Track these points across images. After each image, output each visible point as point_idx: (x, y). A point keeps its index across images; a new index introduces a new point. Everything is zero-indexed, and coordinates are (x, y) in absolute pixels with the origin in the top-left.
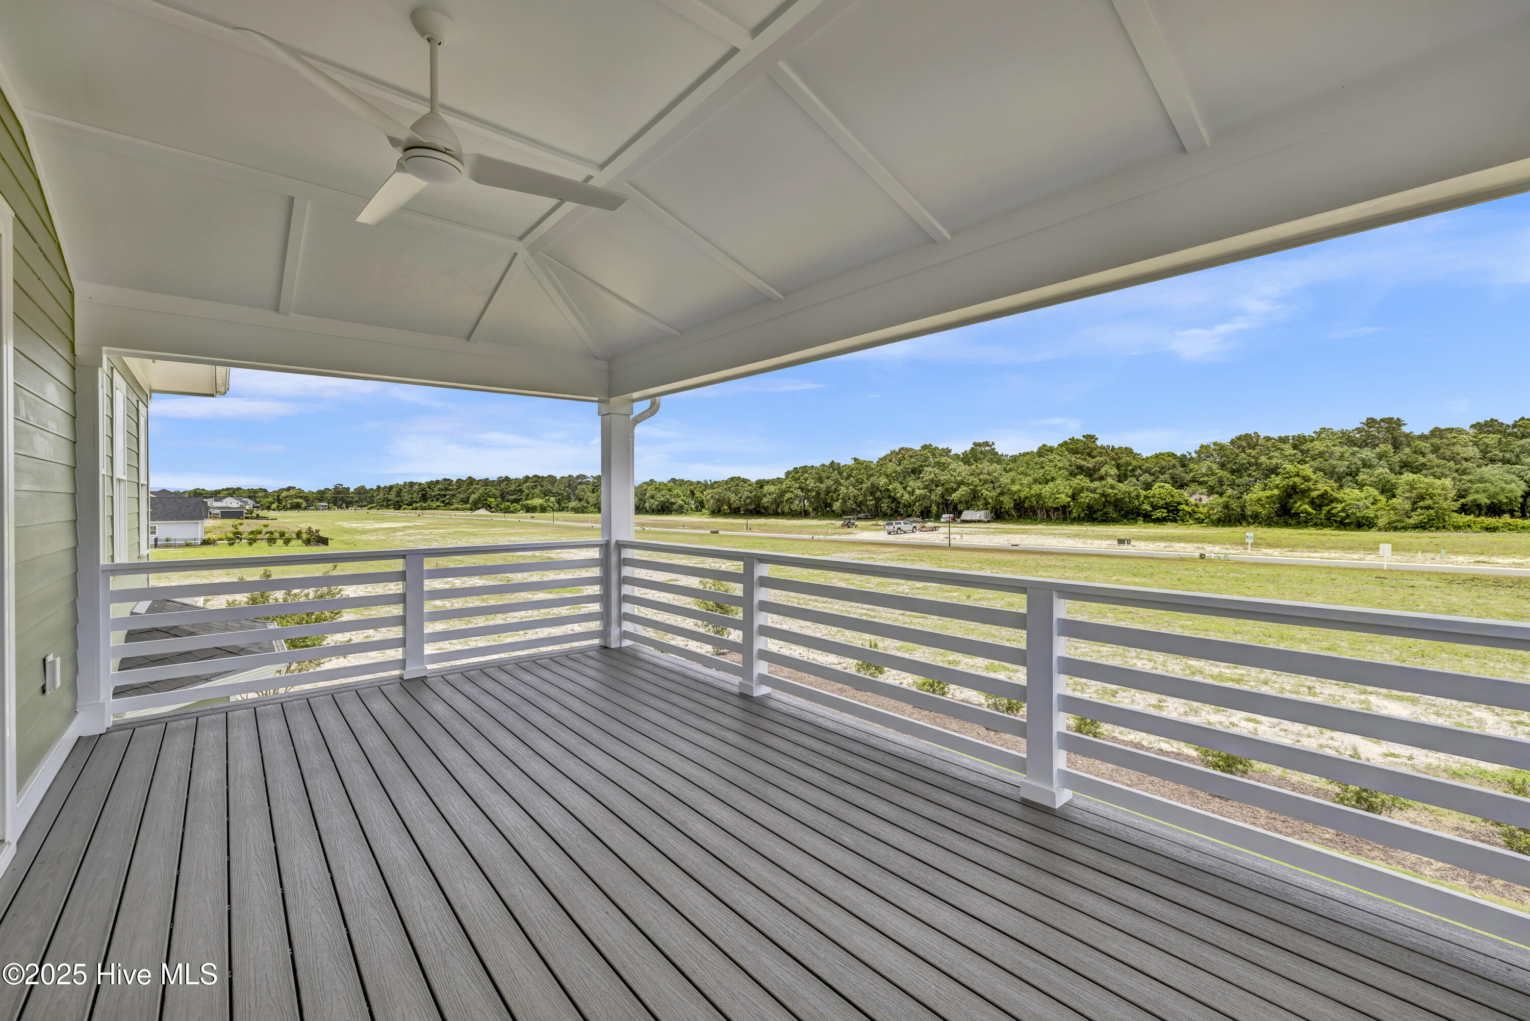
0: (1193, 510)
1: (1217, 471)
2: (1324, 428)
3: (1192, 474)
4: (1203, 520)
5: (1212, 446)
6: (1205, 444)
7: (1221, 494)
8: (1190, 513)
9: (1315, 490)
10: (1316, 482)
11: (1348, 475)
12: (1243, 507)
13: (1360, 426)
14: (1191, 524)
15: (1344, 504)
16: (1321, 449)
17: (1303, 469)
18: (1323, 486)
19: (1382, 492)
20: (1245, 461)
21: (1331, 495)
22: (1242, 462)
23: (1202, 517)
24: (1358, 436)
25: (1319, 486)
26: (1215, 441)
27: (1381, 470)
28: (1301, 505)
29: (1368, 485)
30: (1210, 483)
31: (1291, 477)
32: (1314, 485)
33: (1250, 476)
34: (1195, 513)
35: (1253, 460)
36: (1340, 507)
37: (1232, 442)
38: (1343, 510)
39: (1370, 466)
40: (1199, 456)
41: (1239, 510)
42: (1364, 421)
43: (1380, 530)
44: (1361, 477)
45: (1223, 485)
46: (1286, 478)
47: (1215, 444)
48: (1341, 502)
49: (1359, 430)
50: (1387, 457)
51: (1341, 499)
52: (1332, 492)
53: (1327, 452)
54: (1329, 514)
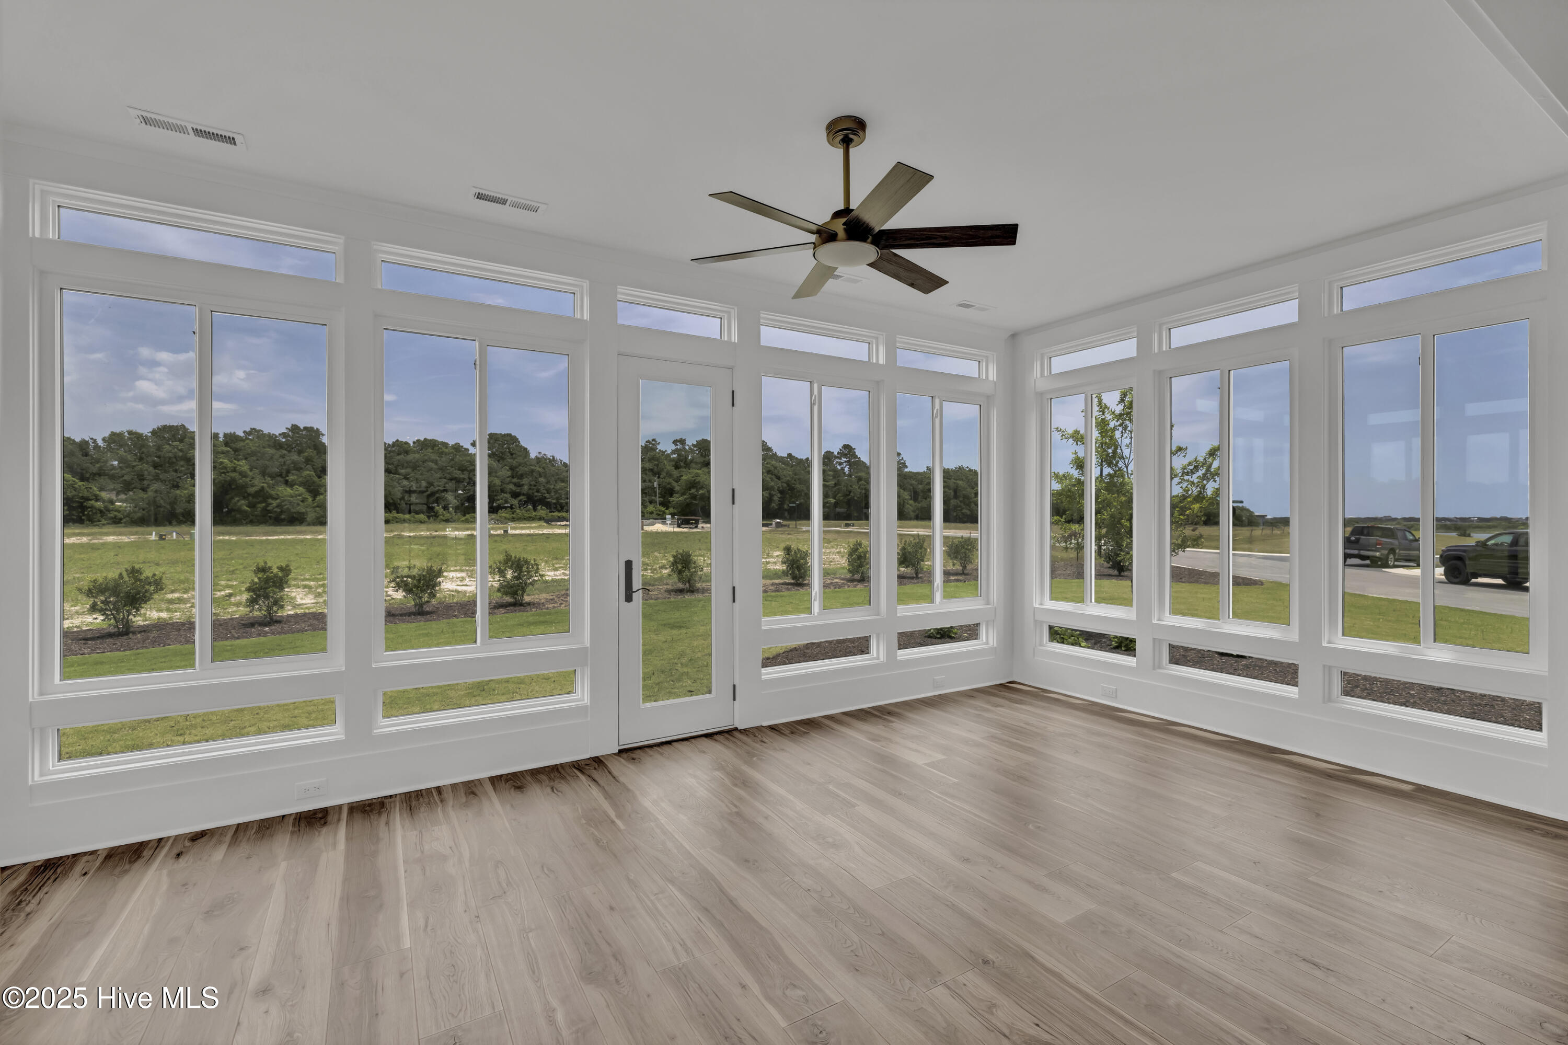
0: (106, 507)
1: (135, 464)
2: (254, 429)
3: (98, 465)
4: (121, 519)
5: (126, 434)
6: (117, 431)
7: (144, 490)
8: (101, 511)
9: (253, 486)
10: (253, 478)
11: (278, 476)
12: (173, 503)
13: (285, 431)
14: (104, 525)
15: (278, 501)
16: (253, 448)
17: (240, 465)
18: (259, 483)
19: (310, 491)
20: (170, 455)
21: (267, 492)
22: (167, 455)
23: (119, 515)
24: (284, 440)
25: (256, 482)
26: (131, 429)
27: (308, 472)
28: (238, 501)
29: (297, 485)
30: (126, 478)
31: (228, 472)
32: (250, 481)
33: (176, 471)
34: (109, 511)
35: (180, 454)
36: (275, 503)
37: (154, 432)
38: (278, 506)
39: (299, 469)
40: (109, 446)
41: (168, 507)
42: (289, 427)
43: (309, 525)
44: (291, 478)
45: (143, 480)
46: (224, 473)
47: (130, 433)
48: (276, 499)
49: (283, 434)
50: (312, 461)
51: (276, 496)
52: (268, 489)
53: (259, 452)
54: (266, 511)
